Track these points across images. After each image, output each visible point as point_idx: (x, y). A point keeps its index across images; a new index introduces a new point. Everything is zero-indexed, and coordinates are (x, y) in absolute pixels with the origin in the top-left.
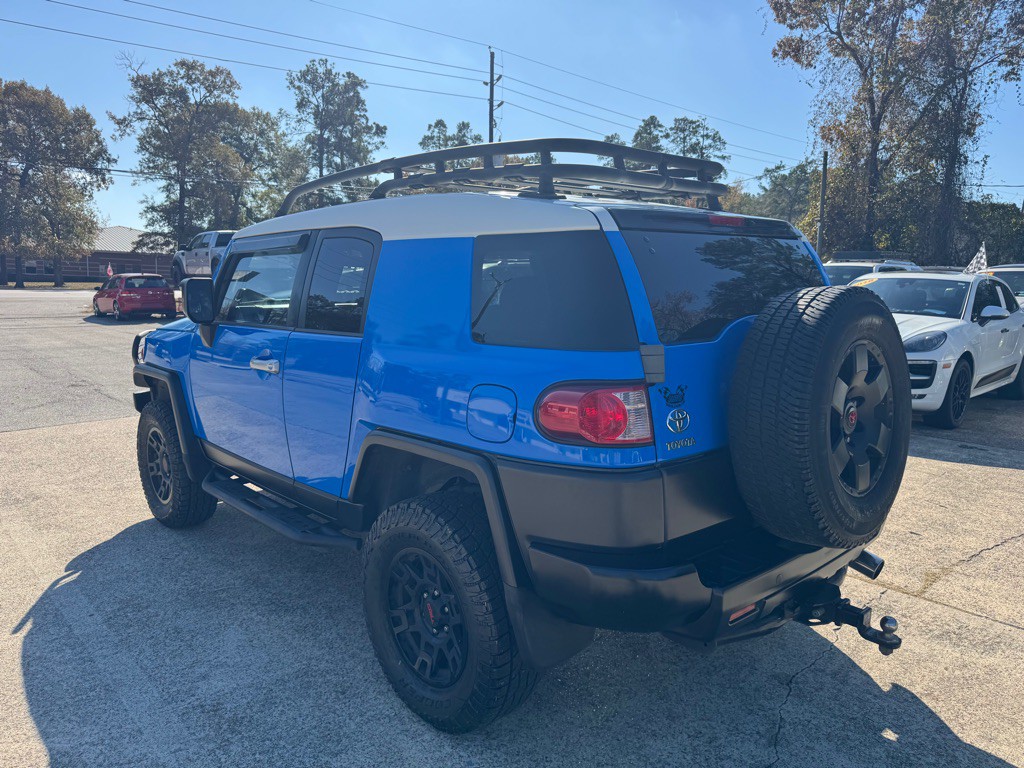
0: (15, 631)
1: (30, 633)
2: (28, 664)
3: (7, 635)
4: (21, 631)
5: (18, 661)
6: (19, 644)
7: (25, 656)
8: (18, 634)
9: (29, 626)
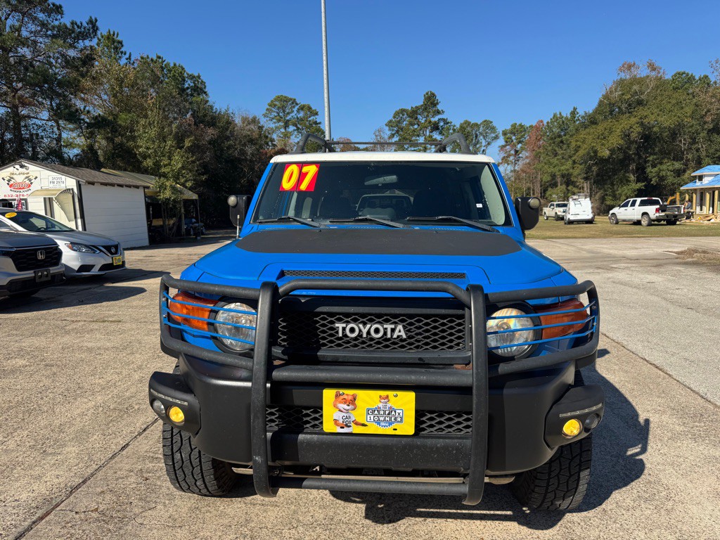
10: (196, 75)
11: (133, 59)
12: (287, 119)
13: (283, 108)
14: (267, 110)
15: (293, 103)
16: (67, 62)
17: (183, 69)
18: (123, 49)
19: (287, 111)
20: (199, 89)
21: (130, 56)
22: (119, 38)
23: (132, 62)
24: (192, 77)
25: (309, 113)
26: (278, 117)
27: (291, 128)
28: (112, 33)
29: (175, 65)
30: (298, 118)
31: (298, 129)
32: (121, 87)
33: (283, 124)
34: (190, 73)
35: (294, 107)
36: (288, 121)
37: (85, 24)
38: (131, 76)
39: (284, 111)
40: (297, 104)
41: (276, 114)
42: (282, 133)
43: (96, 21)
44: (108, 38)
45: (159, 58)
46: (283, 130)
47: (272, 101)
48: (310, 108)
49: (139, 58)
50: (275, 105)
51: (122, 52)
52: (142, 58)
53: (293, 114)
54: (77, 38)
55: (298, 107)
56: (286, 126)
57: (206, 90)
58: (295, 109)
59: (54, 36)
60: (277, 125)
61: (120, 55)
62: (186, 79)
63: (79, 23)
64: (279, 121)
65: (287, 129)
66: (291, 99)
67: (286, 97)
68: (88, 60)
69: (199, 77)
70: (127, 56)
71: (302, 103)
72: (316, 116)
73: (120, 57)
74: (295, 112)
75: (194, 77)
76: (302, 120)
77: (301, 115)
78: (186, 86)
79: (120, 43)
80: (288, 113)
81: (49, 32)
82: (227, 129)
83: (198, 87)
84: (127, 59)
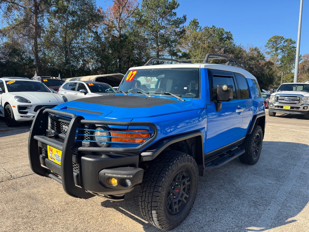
0: (295, 221)
1: (292, 217)
2: (301, 209)
3: (298, 221)
4: (294, 219)
5: (302, 211)
6: (298, 216)
7: (300, 211)
8: (295, 219)
9: (290, 219)
10: (228, 31)
11: (202, 28)
12: (277, 47)
13: (276, 42)
14: (267, 43)
15: (281, 39)
16: (176, 33)
17: (223, 30)
18: (199, 25)
19: (278, 43)
20: (229, 38)
21: (201, 28)
22: (198, 21)
23: (201, 30)
24: (227, 33)
25: (290, 43)
26: (273, 46)
27: (279, 51)
28: (195, 19)
29: (219, 28)
30: (283, 46)
31: (283, 51)
32: (195, 40)
33: (275, 49)
34: (226, 31)
35: (282, 41)
36: (278, 47)
37: (182, 18)
38: (200, 36)
39: (276, 43)
40: (284, 39)
41: (271, 45)
42: (274, 54)
43: (186, 16)
44: (193, 22)
45: (214, 26)
46: (274, 52)
47: (270, 39)
48: (291, 40)
49: (204, 28)
50: (272, 41)
51: (198, 27)
52: (205, 28)
53: (281, 44)
54: (179, 24)
55: (284, 40)
56: (277, 50)
57: (232, 38)
58: (283, 41)
59: (172, 24)
60: (272, 50)
61: (197, 28)
62: (224, 34)
63: (180, 18)
64: (273, 48)
65: (277, 52)
66: (281, 37)
67: (278, 36)
68: (183, 31)
69: (230, 32)
70: (200, 28)
71: (287, 38)
72: (295, 44)
73: (197, 29)
74: (282, 43)
75: (228, 32)
76: (286, 46)
77: (286, 44)
78: (224, 37)
79: (198, 23)
80: (278, 44)
81: (171, 23)
82: (239, 54)
83: (229, 37)
84: (200, 29)
